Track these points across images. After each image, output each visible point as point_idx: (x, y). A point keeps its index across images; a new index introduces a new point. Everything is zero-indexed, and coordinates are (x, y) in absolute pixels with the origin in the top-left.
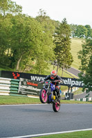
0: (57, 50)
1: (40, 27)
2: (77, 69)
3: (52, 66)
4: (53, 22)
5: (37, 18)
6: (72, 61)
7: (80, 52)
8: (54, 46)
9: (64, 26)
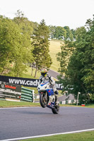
0: (35, 52)
1: (18, 29)
2: (56, 71)
3: (31, 68)
4: (31, 23)
5: (15, 19)
6: (51, 63)
7: (59, 54)
8: (33, 48)
9: (42, 27)
